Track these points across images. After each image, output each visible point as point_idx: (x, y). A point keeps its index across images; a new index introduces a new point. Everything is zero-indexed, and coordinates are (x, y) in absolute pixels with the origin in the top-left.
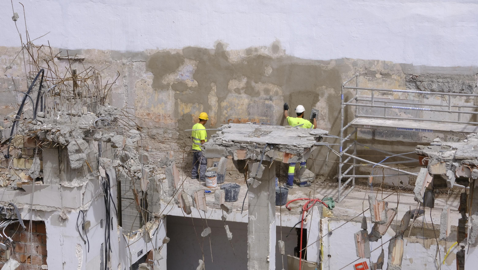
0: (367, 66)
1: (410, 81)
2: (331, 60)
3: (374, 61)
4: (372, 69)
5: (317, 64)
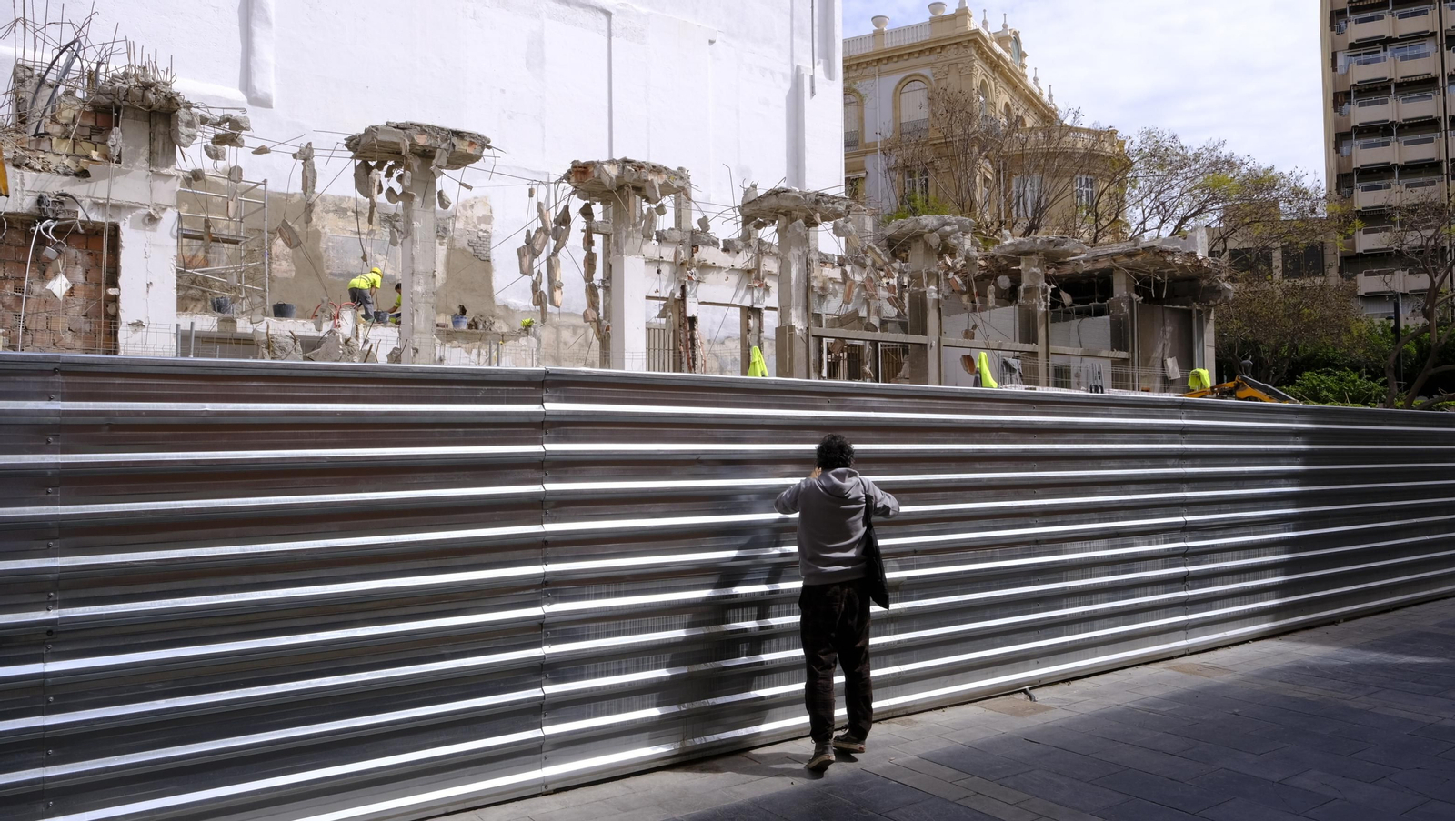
0: (337, 203)
1: (385, 221)
2: (295, 193)
3: (345, 197)
4: (343, 206)
5: (278, 196)
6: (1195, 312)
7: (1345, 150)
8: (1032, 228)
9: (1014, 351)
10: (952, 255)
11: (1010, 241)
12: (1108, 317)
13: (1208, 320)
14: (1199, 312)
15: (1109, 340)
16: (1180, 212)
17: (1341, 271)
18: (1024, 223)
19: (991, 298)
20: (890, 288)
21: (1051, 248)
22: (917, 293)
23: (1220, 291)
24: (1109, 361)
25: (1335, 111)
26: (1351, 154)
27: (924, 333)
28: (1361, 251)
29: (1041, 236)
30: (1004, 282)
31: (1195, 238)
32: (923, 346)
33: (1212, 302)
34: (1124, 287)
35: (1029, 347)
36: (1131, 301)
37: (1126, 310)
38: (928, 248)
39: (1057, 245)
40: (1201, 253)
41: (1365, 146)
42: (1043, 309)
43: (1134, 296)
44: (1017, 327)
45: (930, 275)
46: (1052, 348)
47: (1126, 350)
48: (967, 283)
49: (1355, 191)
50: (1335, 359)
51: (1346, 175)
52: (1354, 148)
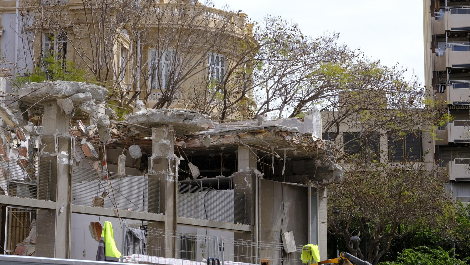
6: (310, 190)
7: (440, 50)
8: (165, 100)
9: (142, 220)
10: (86, 119)
11: (143, 111)
12: (232, 191)
13: (321, 197)
14: (314, 190)
15: (232, 214)
16: (300, 95)
17: (436, 157)
18: (157, 95)
19: (122, 167)
20: (20, 150)
21: (181, 121)
22: (49, 157)
23: (332, 171)
24: (232, 234)
25: (432, 15)
26: (444, 54)
27: (53, 198)
28: (453, 141)
29: (173, 109)
30: (135, 151)
31: (311, 121)
32: (51, 212)
33: (325, 181)
34: (247, 163)
35: (157, 217)
36: (254, 176)
37: (249, 185)
38: (61, 114)
39: (186, 119)
40: (316, 135)
41: (456, 49)
42: (171, 180)
43: (257, 172)
44: (146, 196)
45: (61, 140)
46: (179, 219)
47: (248, 223)
48: (100, 151)
49: (448, 87)
50: (430, 238)
51: (441, 73)
52: (447, 49)
